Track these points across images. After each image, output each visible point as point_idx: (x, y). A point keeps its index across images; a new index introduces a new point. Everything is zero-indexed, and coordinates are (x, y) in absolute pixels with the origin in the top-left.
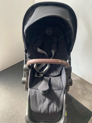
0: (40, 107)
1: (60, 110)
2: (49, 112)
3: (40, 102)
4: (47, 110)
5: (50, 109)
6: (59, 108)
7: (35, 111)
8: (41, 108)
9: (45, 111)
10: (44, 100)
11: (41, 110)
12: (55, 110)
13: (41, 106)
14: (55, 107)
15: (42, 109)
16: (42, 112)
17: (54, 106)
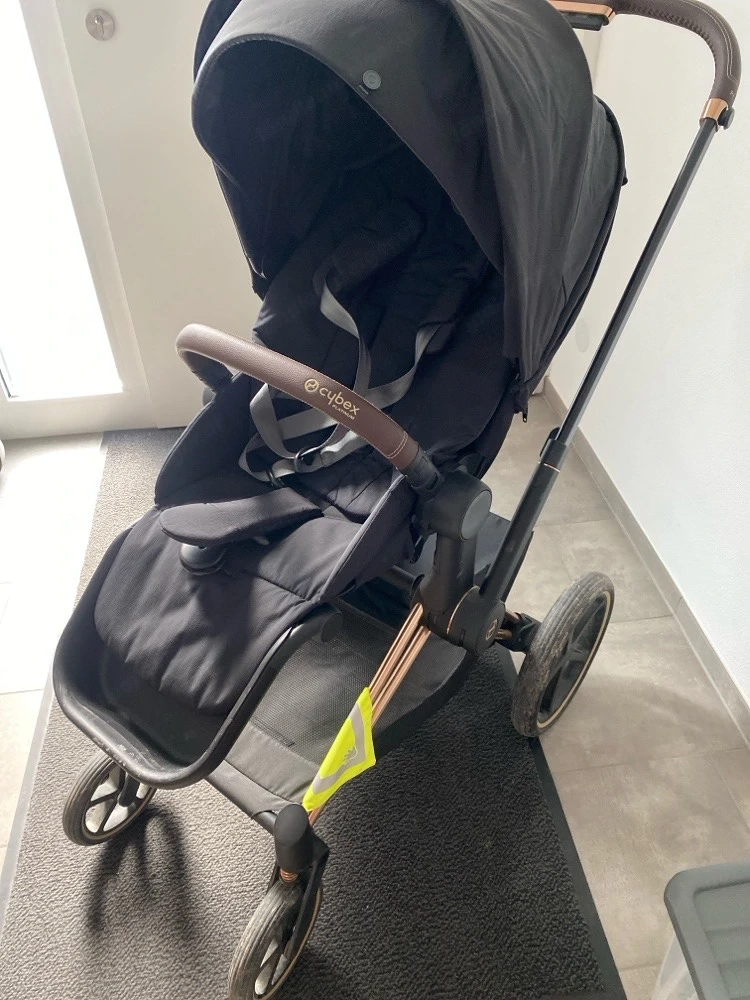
0: (135, 626)
1: (219, 701)
2: (165, 677)
3: (156, 598)
4: (156, 663)
5: (175, 663)
6: (219, 687)
7: (102, 633)
8: (137, 631)
9: (145, 658)
10: (178, 604)
11: (130, 642)
12: (194, 686)
13: (144, 622)
14: (205, 668)
15: (137, 641)
16: (131, 655)
17: (199, 662)
